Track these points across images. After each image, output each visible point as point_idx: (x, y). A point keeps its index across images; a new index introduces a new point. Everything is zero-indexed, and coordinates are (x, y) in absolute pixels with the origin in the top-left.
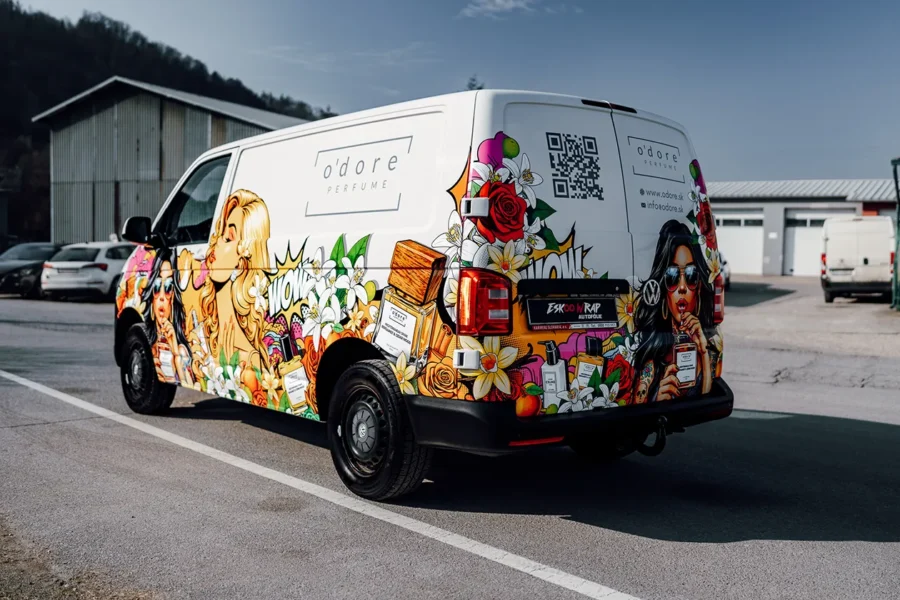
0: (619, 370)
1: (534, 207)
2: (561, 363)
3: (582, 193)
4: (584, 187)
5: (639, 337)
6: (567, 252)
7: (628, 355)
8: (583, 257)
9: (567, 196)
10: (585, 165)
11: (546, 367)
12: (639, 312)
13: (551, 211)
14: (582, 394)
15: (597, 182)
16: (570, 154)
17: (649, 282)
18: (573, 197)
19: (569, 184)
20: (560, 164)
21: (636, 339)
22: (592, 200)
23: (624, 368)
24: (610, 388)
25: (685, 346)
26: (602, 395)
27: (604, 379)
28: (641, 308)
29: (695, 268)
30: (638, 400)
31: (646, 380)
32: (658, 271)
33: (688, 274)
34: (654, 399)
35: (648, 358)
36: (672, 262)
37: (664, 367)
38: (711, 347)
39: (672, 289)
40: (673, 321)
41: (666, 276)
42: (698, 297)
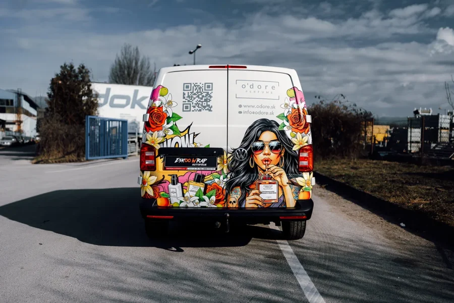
0: (215, 190)
1: (171, 116)
2: (179, 185)
3: (199, 109)
4: (200, 106)
5: (231, 175)
6: (185, 136)
7: (222, 183)
8: (194, 138)
9: (190, 111)
10: (203, 96)
11: (171, 186)
12: (232, 163)
13: (180, 118)
14: (192, 199)
15: (208, 103)
16: (195, 92)
17: (239, 149)
18: (193, 111)
19: (192, 105)
20: (189, 97)
21: (229, 176)
22: (204, 112)
23: (218, 189)
24: (209, 198)
25: (267, 182)
26: (205, 201)
27: (205, 193)
28: (233, 162)
29: (279, 142)
30: (231, 205)
31: (235, 196)
32: (246, 144)
33: (272, 145)
34: (243, 206)
35: (237, 185)
36: (257, 139)
37: (248, 191)
38: (293, 184)
39: (258, 153)
40: (259, 169)
41: (252, 147)
42: (281, 157)
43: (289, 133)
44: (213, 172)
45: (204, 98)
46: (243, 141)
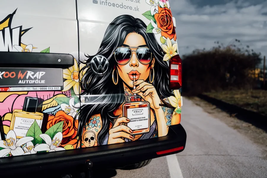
5: (86, 97)
7: (72, 111)
8: (20, 36)
12: (87, 79)
14: (20, 143)
17: (97, 57)
21: (83, 99)
23: (67, 122)
24: (52, 136)
25: (137, 104)
26: (43, 142)
27: (44, 130)
28: (88, 76)
29: (148, 49)
30: (86, 144)
31: (93, 129)
32: (106, 49)
33: (140, 53)
34: (105, 143)
35: (95, 112)
36: (122, 44)
37: (113, 120)
38: (165, 105)
39: (123, 62)
40: (125, 86)
41: (115, 53)
42: (151, 70)
43: (158, 37)
44: (56, 93)
46: (102, 45)
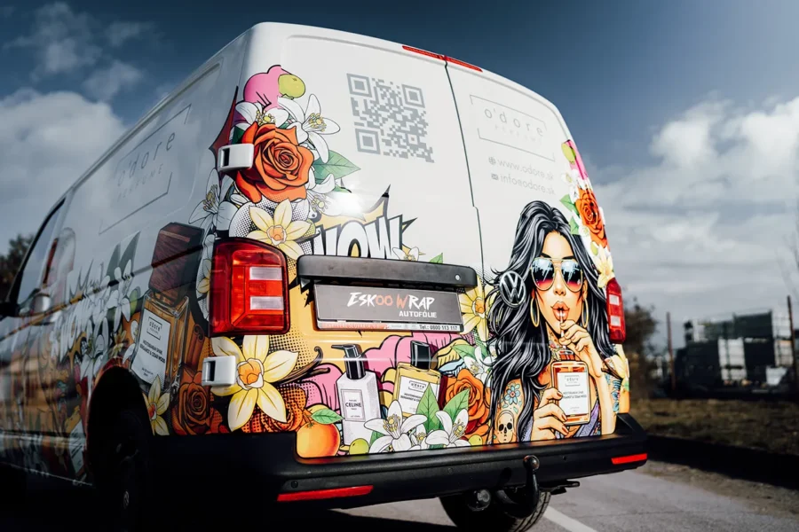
0: (467, 391)
1: (325, 160)
2: (371, 377)
3: (401, 150)
4: (402, 143)
5: (497, 348)
6: (377, 222)
7: (480, 371)
8: (401, 231)
9: (378, 152)
10: (405, 118)
11: (345, 382)
12: (496, 312)
13: (353, 168)
14: (407, 426)
15: (422, 139)
16: (383, 102)
17: (508, 274)
18: (386, 154)
19: (380, 137)
20: (367, 112)
21: (492, 349)
22: (415, 162)
23: (474, 389)
24: (454, 417)
25: (570, 365)
26: (441, 427)
27: (442, 403)
28: (498, 307)
29: (576, 264)
30: (501, 437)
31: (510, 408)
32: (520, 261)
33: (566, 270)
35: (513, 376)
37: (538, 391)
38: (609, 371)
39: (544, 286)
40: (549, 330)
41: (532, 269)
42: (583, 302)
44: (454, 336)
45: (408, 124)
